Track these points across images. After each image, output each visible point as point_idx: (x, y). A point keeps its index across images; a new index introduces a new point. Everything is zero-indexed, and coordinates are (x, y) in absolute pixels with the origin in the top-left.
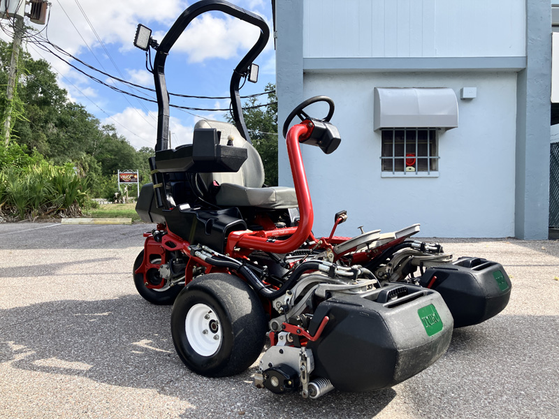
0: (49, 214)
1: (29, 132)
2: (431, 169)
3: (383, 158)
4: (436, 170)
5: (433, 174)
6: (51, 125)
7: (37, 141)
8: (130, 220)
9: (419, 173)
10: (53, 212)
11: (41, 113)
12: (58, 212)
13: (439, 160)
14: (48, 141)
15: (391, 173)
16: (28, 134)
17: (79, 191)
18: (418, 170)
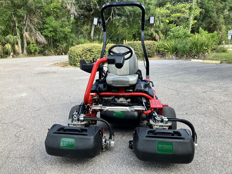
0: (191, 57)
1: (215, 15)
6: (226, 11)
7: (219, 18)
8: (219, 62)
10: (193, 56)
11: (221, 6)
12: (195, 56)
14: (224, 18)
16: (215, 16)
17: (204, 47)
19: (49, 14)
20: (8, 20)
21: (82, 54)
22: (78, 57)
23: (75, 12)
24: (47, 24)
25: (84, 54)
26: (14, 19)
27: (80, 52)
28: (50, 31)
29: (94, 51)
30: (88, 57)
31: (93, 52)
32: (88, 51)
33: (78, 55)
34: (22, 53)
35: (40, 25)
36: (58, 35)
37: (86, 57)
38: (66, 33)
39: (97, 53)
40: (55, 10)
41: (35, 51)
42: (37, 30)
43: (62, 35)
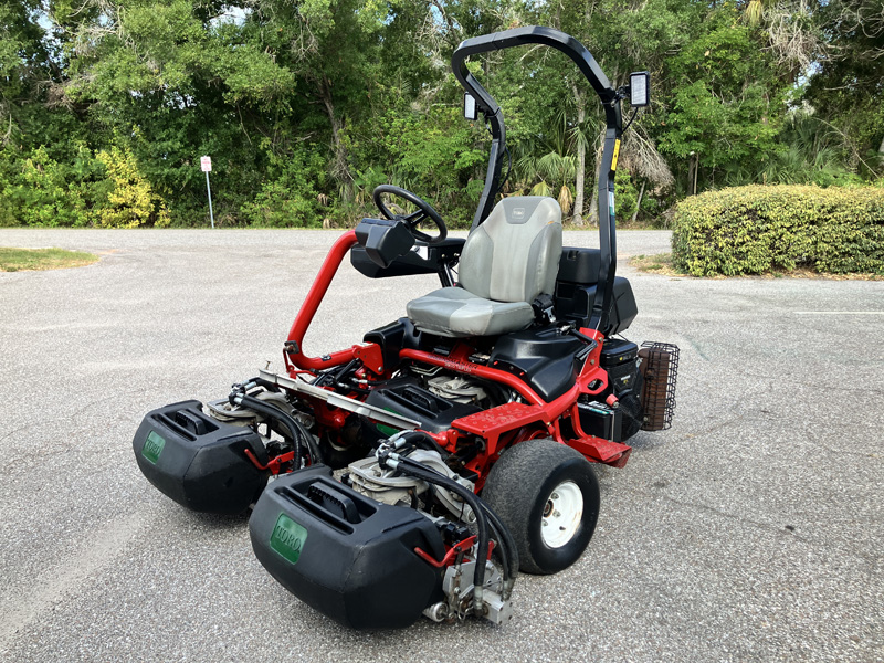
19: (695, 73)
20: (554, 104)
21: (718, 227)
22: (695, 237)
23: (803, 56)
24: (677, 112)
25: (724, 228)
26: (578, 99)
27: (709, 218)
28: (689, 139)
29: (771, 215)
30: (741, 240)
31: (767, 219)
32: (746, 217)
33: (696, 230)
34: (584, 214)
35: (657, 116)
36: (719, 150)
37: (730, 240)
38: (754, 142)
39: (788, 225)
40: (721, 53)
41: (626, 208)
42: (642, 135)
43: (735, 150)
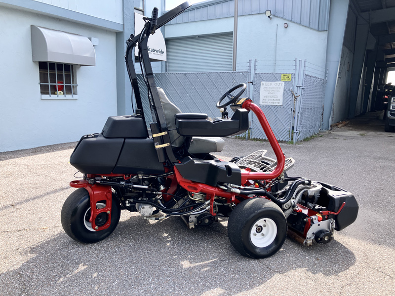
2: (74, 94)
3: (42, 84)
4: (76, 94)
5: (75, 97)
9: (67, 96)
13: (78, 87)
15: (48, 96)
18: (66, 94)
